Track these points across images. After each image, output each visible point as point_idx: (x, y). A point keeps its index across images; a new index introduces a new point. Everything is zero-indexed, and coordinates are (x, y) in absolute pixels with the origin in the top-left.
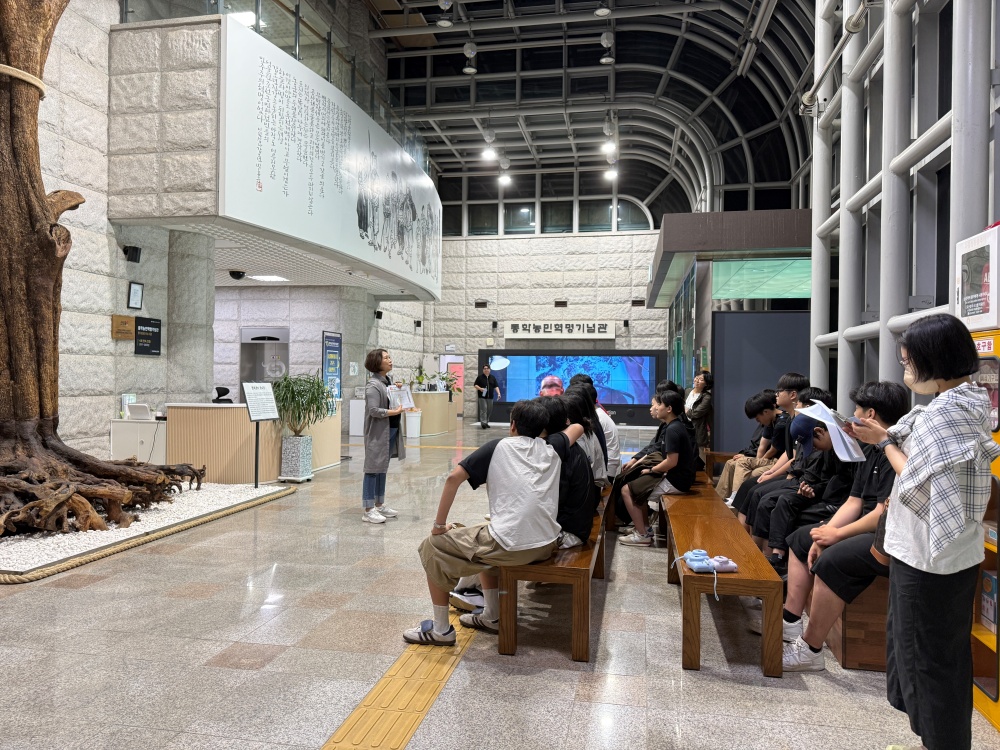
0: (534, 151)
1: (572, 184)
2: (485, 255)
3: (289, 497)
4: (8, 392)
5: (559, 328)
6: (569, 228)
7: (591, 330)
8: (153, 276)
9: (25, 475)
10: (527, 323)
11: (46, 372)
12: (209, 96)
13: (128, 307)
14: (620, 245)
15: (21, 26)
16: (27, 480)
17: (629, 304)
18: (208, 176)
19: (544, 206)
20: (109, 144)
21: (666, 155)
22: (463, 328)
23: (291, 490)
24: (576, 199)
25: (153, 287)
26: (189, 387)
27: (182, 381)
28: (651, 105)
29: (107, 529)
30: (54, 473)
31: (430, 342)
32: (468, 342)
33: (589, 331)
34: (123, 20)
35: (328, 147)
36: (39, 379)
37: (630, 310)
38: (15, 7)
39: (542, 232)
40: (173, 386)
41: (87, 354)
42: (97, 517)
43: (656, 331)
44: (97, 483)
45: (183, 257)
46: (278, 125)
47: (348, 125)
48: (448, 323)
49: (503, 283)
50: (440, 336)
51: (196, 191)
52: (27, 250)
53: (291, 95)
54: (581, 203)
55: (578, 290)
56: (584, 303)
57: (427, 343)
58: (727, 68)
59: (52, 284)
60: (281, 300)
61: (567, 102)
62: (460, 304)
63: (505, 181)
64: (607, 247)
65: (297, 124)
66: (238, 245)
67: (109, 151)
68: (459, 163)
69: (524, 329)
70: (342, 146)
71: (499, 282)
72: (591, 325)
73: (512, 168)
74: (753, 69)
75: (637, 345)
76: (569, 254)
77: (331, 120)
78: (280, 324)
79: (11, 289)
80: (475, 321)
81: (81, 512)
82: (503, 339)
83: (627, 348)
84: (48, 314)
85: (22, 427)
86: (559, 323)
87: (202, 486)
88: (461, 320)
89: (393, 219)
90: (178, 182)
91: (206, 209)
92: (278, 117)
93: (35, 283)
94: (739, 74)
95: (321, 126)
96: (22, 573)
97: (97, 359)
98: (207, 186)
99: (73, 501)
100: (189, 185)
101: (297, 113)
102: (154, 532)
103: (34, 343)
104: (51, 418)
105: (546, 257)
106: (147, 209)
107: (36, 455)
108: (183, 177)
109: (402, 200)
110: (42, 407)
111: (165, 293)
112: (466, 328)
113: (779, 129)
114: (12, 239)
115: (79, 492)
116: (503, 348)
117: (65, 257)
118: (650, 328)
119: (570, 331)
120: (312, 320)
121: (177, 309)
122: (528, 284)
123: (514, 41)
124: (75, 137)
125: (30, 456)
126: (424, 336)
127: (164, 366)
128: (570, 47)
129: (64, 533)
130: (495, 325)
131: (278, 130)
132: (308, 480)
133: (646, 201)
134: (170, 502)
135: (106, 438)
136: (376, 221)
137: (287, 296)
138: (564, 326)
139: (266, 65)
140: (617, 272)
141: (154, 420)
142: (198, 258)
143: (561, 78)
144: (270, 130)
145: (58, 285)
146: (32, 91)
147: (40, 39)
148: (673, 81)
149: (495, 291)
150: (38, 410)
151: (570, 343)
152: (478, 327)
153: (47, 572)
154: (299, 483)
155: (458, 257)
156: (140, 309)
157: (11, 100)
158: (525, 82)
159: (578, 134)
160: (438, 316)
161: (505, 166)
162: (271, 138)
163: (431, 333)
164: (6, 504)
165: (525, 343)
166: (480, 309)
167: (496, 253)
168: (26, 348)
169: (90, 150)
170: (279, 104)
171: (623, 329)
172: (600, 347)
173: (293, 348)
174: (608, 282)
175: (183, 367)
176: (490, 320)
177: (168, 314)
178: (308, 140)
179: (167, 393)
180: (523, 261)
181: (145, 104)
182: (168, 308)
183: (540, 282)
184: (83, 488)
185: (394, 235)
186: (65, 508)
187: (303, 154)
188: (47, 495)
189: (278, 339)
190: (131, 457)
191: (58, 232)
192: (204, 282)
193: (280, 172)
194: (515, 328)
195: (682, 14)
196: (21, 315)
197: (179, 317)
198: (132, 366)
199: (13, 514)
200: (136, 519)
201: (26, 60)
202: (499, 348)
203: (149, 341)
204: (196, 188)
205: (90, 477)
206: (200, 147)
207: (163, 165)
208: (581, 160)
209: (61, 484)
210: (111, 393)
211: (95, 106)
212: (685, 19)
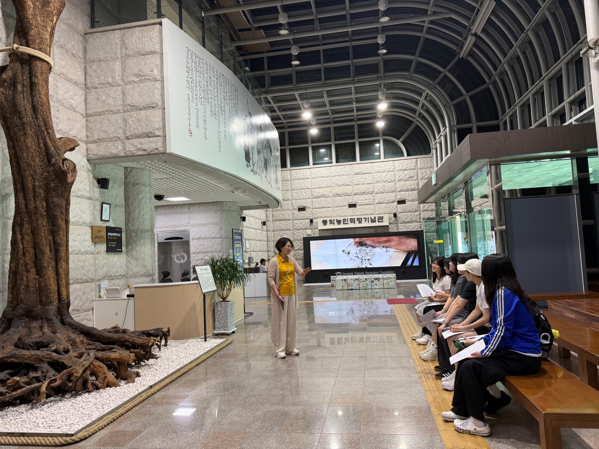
0: (330, 113)
1: (354, 133)
2: (303, 179)
3: (230, 346)
4: (35, 285)
5: (353, 221)
6: (355, 160)
7: (373, 221)
8: (116, 198)
9: (54, 348)
10: (332, 219)
11: (62, 268)
12: (155, 72)
13: (101, 220)
14: (387, 167)
15: (36, 20)
16: (56, 351)
17: (396, 203)
18: (157, 126)
19: (337, 146)
20: (86, 109)
21: (414, 111)
22: (292, 224)
23: (229, 341)
24: (357, 142)
25: (116, 206)
26: (142, 273)
27: (136, 269)
28: (407, 79)
29: (120, 386)
30: (74, 343)
31: (271, 234)
32: (295, 233)
33: (372, 222)
34: (92, 26)
35: (227, 107)
36: (57, 273)
37: (397, 207)
38: (32, 6)
39: (337, 162)
40: (131, 273)
41: (77, 254)
42: (111, 376)
43: (414, 219)
44: (104, 350)
45: (134, 185)
46: (198, 92)
47: (237, 93)
48: (282, 222)
49: (315, 195)
50: (277, 231)
51: (149, 137)
52: (46, 179)
53: (205, 73)
54: (360, 143)
55: (363, 196)
56: (367, 204)
57: (269, 235)
58: (453, 54)
59: (65, 202)
60: (183, 213)
61: (354, 80)
62: (288, 210)
63: (314, 131)
64: (379, 169)
65: (209, 92)
66: (168, 176)
67: (86, 114)
68: (283, 123)
69: (331, 223)
70: (234, 107)
71: (312, 195)
72: (373, 218)
73: (318, 124)
74: (471, 53)
75: (403, 228)
76: (355, 174)
77: (228, 90)
78: (183, 228)
79: (35, 208)
80: (298, 219)
81: (100, 374)
82: (317, 230)
83: (396, 231)
84: (62, 224)
85: (46, 310)
86: (353, 217)
87: (168, 343)
88: (289, 220)
89: (262, 155)
90: (136, 132)
91: (157, 149)
92: (199, 87)
93: (53, 202)
94: (461, 57)
95: (223, 93)
96: (72, 435)
97: (83, 257)
98: (157, 133)
99: (94, 366)
100: (144, 133)
101: (209, 85)
102: (155, 385)
103: (53, 246)
104: (66, 302)
105: (341, 177)
106: (115, 151)
107: (59, 331)
108: (140, 128)
109: (265, 143)
110: (59, 294)
111: (123, 209)
112: (293, 225)
113: (488, 89)
114: (35, 171)
115: (97, 358)
116: (318, 235)
117: (73, 183)
118: (410, 218)
119: (360, 222)
120: (204, 225)
121: (131, 220)
122: (331, 195)
123: (319, 45)
124: (65, 104)
125: (54, 333)
126: (267, 231)
127: (125, 259)
128: (354, 47)
129: (89, 392)
130: (311, 221)
131: (199, 95)
132: (233, 332)
133: (401, 140)
134: (157, 358)
135: (91, 312)
136: (254, 157)
137: (187, 211)
138: (356, 219)
139: (190, 53)
140: (386, 184)
141: (126, 297)
142: (144, 185)
143: (349, 66)
144: (194, 95)
145: (68, 203)
146: (45, 65)
147: (49, 29)
148: (419, 63)
149: (310, 200)
150: (57, 297)
151: (360, 230)
152: (301, 223)
153: (91, 430)
154: (228, 335)
155: (286, 180)
156: (109, 221)
157: (30, 72)
158: (326, 69)
159: (358, 101)
160: (275, 218)
161: (314, 123)
162: (195, 101)
163: (271, 229)
164: (42, 372)
165: (331, 231)
166: (301, 212)
167: (309, 177)
168: (47, 251)
169: (74, 113)
170: (198, 79)
171: (393, 219)
172: (379, 231)
173: (192, 243)
174: (381, 190)
175: (137, 259)
176: (308, 219)
177: (126, 224)
178: (216, 102)
179: (127, 278)
180: (327, 180)
181: (110, 80)
182: (126, 220)
183: (338, 193)
184: (100, 354)
185: (263, 165)
186: (88, 372)
187: (214, 111)
188: (74, 363)
189: (182, 238)
190: (114, 325)
191: (68, 164)
192: (148, 201)
193: (201, 123)
194: (325, 222)
195: (424, 22)
196: (43, 227)
197: (133, 225)
198: (105, 261)
199: (52, 381)
200: (138, 375)
201: (40, 44)
202: (315, 236)
203: (115, 243)
204: (148, 135)
205: (99, 345)
206: (151, 107)
207: (125, 120)
208: (359, 117)
209: (83, 353)
210: (93, 280)
211: (76, 83)
212: (426, 25)
